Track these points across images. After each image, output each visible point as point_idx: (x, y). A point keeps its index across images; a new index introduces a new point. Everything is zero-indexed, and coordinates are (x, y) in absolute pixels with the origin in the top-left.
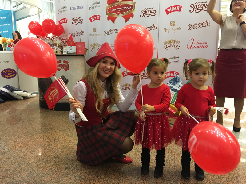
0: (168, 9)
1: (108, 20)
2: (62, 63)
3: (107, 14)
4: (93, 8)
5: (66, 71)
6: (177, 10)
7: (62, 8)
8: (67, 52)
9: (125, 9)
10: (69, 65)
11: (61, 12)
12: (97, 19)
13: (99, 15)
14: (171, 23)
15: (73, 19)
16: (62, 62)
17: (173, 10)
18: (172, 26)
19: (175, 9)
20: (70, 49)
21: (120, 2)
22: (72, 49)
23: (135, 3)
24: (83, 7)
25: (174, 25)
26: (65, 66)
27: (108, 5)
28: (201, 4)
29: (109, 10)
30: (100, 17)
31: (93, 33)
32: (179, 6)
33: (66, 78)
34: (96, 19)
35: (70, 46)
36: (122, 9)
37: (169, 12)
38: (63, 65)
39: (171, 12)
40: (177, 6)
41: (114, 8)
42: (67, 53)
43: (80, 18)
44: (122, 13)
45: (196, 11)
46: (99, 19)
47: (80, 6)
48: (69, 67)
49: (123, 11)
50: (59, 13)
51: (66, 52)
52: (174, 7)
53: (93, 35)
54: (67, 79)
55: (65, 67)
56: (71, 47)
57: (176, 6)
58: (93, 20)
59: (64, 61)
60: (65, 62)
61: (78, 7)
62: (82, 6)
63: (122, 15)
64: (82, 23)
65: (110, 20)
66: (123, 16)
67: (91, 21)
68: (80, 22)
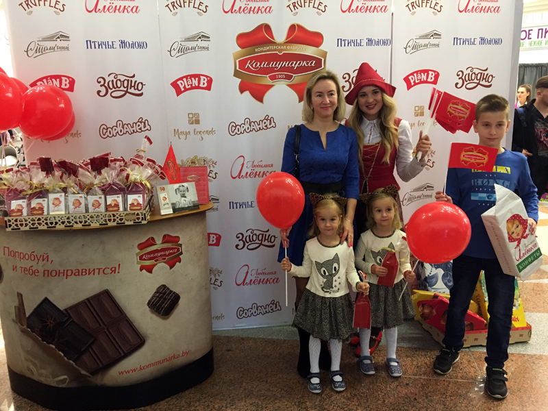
0: (410, 78)
1: (242, 91)
2: (159, 245)
3: (237, 74)
4: (182, 50)
5: (171, 268)
6: (429, 80)
7: (45, 39)
8: (173, 204)
9: (295, 65)
10: (181, 245)
11: (40, 51)
12: (201, 85)
13: (207, 76)
14: (417, 109)
15: (101, 81)
16: (159, 240)
17: (420, 80)
18: (417, 115)
19: (424, 77)
20: (179, 195)
21: (280, 45)
22: (187, 194)
23: (325, 54)
24: (142, 45)
25: (423, 115)
26: (167, 253)
27: (240, 49)
28: (477, 71)
29: (242, 64)
30: (210, 81)
31: (184, 126)
32: (434, 71)
33: (171, 291)
34: (198, 87)
35: (176, 186)
36: (286, 64)
37: (413, 84)
38: (163, 250)
39: (416, 84)
40: (430, 73)
41: (260, 59)
42: (175, 210)
43: (134, 80)
44: (289, 77)
45: (468, 86)
46: (208, 88)
47: (130, 40)
48: (181, 253)
49: (291, 70)
50: (30, 53)
51: (170, 205)
52: (422, 74)
53: (187, 133)
54: (176, 290)
55: (170, 254)
56: (181, 188)
57: (426, 71)
58: (186, 90)
59: (165, 236)
60: (167, 239)
61: (122, 42)
62: (140, 40)
63: (288, 82)
64: (141, 94)
65: (247, 93)
66: (288, 85)
67: (179, 92)
68: (132, 90)
